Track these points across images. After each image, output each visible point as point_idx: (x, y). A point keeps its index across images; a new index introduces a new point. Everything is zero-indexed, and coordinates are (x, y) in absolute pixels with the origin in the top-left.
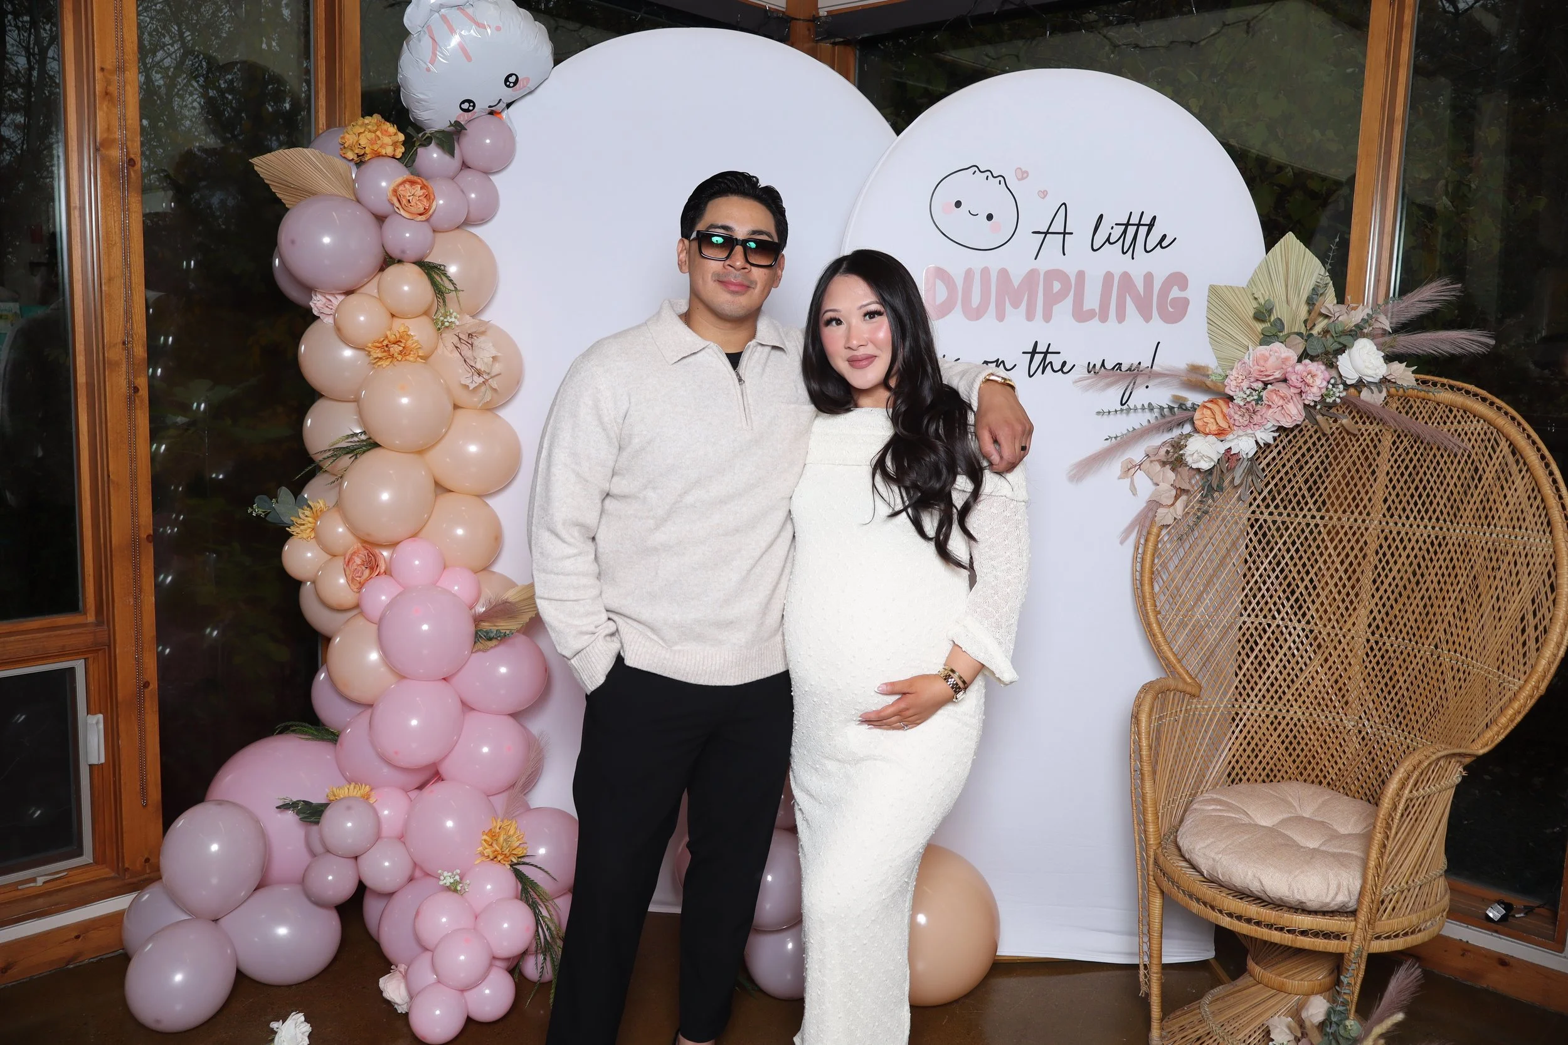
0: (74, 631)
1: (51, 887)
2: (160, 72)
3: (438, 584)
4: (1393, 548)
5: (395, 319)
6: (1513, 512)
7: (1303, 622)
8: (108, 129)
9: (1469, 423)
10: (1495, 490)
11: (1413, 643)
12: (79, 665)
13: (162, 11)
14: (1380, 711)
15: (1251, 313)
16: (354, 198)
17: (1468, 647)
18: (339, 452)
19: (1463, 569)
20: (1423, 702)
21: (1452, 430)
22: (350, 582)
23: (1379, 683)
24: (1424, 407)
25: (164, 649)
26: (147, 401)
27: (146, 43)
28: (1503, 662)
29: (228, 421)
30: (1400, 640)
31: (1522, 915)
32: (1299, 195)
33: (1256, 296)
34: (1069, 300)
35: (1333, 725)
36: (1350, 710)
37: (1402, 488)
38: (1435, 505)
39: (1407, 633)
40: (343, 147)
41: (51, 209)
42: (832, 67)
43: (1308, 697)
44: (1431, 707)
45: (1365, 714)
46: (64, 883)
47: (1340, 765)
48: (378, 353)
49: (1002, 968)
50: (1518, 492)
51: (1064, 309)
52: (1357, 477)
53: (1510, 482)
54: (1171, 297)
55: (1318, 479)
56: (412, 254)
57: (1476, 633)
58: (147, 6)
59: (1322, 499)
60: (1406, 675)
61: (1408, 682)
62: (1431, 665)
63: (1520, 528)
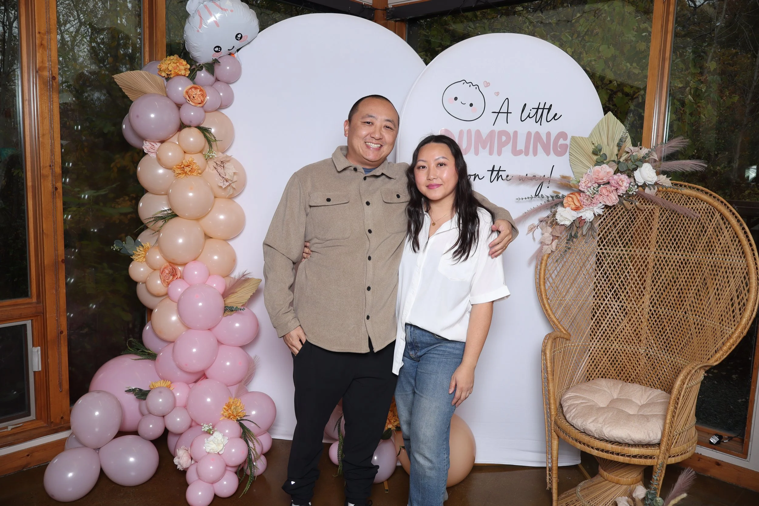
0: (26, 306)
1: (15, 431)
2: (68, 34)
3: (207, 283)
4: (662, 265)
5: (186, 155)
6: (724, 248)
7: (618, 302)
8: (42, 62)
9: (699, 204)
10: (714, 237)
11: (674, 311)
12: (29, 323)
13: (69, 4)
14: (657, 344)
15: (591, 150)
16: (165, 95)
17: (703, 313)
18: (157, 219)
19: (698, 275)
20: (679, 340)
21: (690, 208)
22: (163, 282)
23: (656, 331)
24: (676, 197)
25: (70, 315)
26: (61, 194)
27: (61, 20)
28: (722, 320)
29: (101, 204)
30: (667, 309)
31: (727, 441)
32: (620, 94)
33: (594, 142)
34: (510, 145)
35: (634, 352)
36: (642, 344)
37: (666, 236)
38: (682, 244)
39: (671, 306)
40: (160, 70)
41: (15, 101)
42: (395, 32)
43: (621, 338)
44: (684, 342)
45: (650, 346)
46: (22, 429)
47: (638, 371)
48: (179, 171)
49: (477, 468)
50: (726, 238)
51: (507, 150)
52: (643, 231)
53: (721, 233)
54: (559, 144)
55: (624, 232)
56: (195, 123)
57: (707, 306)
58: (62, 2)
59: (626, 241)
60: (670, 327)
61: (672, 330)
62: (683, 322)
63: (728, 255)
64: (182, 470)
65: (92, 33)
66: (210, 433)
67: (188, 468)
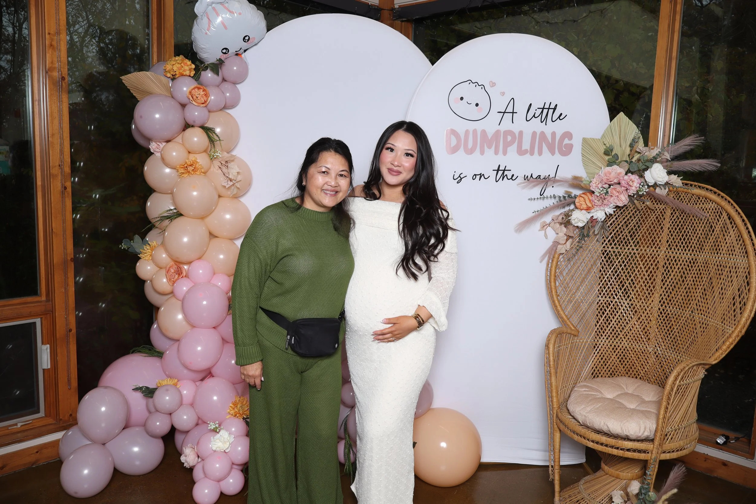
0: (35, 304)
1: (24, 428)
2: (77, 35)
3: (211, 282)
4: (671, 264)
5: (190, 154)
6: (729, 247)
7: (628, 300)
8: (52, 62)
9: (708, 204)
10: (720, 237)
11: (681, 310)
12: (38, 321)
13: (78, 5)
14: (665, 343)
15: (603, 151)
16: (170, 96)
17: (707, 312)
18: (163, 218)
19: (705, 274)
20: (686, 339)
21: (700, 207)
22: (168, 281)
23: (665, 329)
24: (686, 197)
25: (79, 313)
26: (71, 194)
27: (70, 21)
28: (724, 319)
29: (110, 203)
30: (675, 309)
31: (734, 441)
32: (626, 94)
33: (605, 143)
34: (515, 145)
35: (642, 350)
36: (651, 343)
37: (676, 236)
38: (691, 243)
39: (678, 305)
40: (165, 71)
41: (24, 101)
42: (401, 33)
43: (630, 336)
44: (690, 341)
45: (658, 344)
46: (31, 426)
47: (646, 369)
48: (182, 171)
49: (483, 467)
50: (732, 237)
51: (513, 149)
52: (654, 230)
53: (728, 232)
54: (564, 144)
55: (635, 231)
56: (199, 122)
57: (711, 305)
58: (71, 3)
59: (637, 241)
60: (678, 326)
61: (679, 329)
62: (689, 321)
63: (733, 255)
64: (188, 467)
65: (101, 34)
66: (216, 431)
67: (194, 466)
